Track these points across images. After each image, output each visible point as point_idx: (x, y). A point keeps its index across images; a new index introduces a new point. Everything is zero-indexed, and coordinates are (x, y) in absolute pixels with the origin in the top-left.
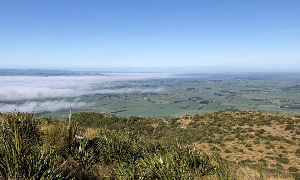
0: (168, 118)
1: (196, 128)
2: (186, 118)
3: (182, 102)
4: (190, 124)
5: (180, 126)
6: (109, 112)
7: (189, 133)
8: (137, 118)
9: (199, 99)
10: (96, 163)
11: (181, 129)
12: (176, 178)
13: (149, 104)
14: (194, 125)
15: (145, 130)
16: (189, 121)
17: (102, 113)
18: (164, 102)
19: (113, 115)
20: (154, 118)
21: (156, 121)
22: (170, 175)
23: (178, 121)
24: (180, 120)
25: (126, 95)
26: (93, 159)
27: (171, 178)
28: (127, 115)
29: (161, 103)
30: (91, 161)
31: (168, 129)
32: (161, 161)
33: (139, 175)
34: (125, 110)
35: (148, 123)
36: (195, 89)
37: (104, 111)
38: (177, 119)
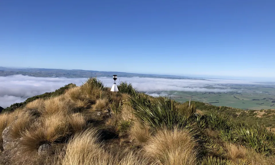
0: (248, 109)
1: (268, 118)
2: (261, 111)
3: (259, 100)
4: (264, 115)
5: (256, 116)
6: (208, 102)
7: (263, 121)
8: (226, 108)
9: (272, 99)
10: (206, 128)
11: (257, 117)
12: (258, 143)
13: (235, 99)
14: (267, 116)
15: (231, 116)
16: (263, 113)
17: (204, 102)
18: (245, 99)
19: (210, 104)
20: (238, 109)
21: (239, 111)
22: (254, 141)
23: (255, 112)
24: (257, 112)
25: (219, 93)
26: (205, 126)
27: (254, 143)
28: (220, 105)
29: (243, 99)
30: (204, 126)
31: (248, 116)
32: (248, 132)
33: (233, 138)
34: (219, 102)
35: (234, 111)
36: (268, 92)
37: (205, 101)
38: (254, 111)
